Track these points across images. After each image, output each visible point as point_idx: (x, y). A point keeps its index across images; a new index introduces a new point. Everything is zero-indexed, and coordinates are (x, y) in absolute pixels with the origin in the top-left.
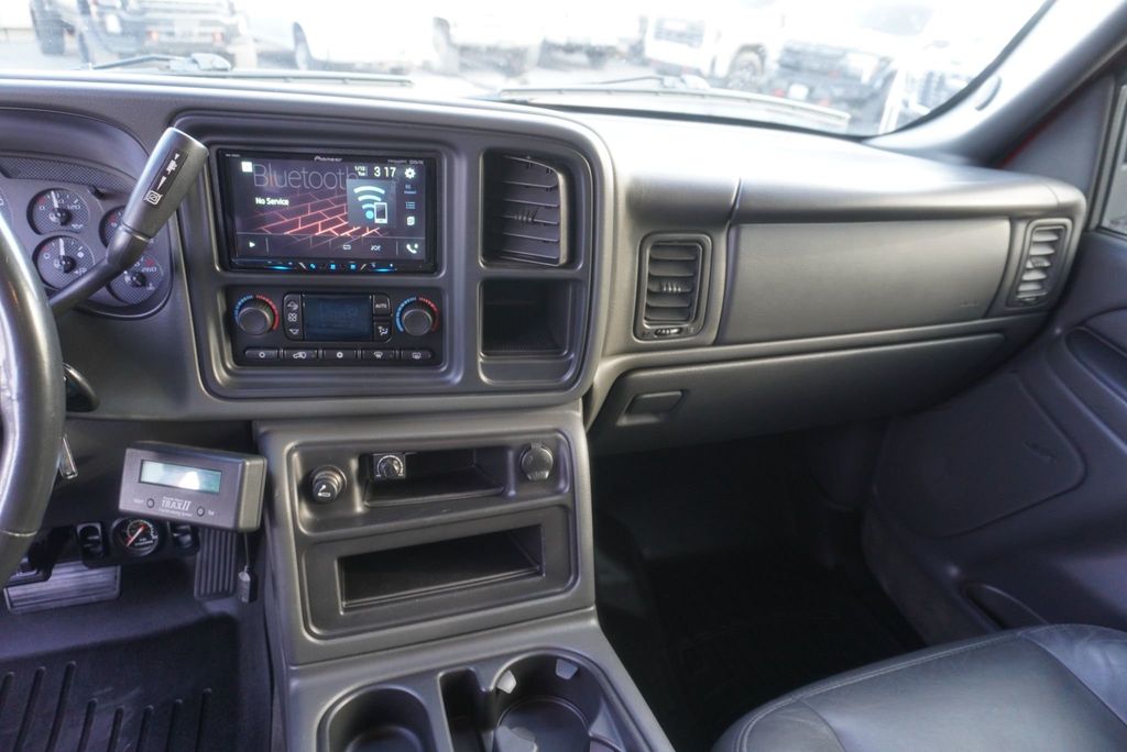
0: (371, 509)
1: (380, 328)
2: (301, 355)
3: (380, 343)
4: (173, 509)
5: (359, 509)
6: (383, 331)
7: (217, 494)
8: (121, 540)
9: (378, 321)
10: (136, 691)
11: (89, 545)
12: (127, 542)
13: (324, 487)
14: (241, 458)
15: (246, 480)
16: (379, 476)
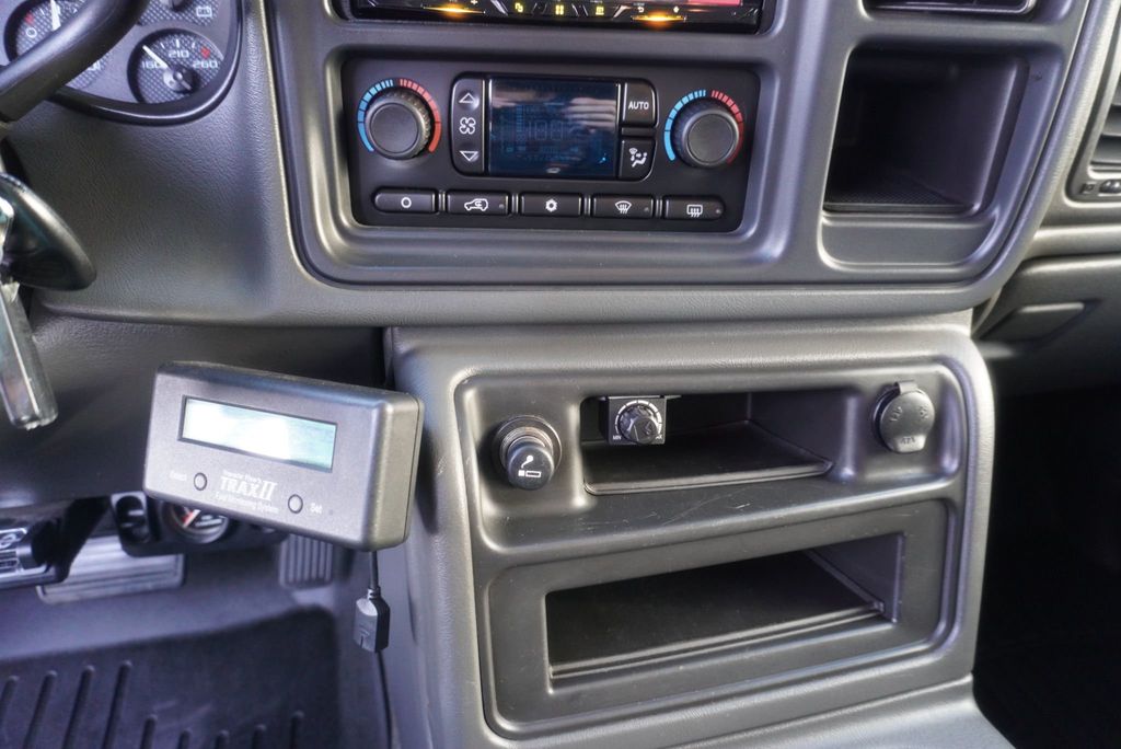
0: (599, 497)
1: (633, 151)
2: (478, 203)
3: (633, 184)
4: (241, 496)
5: (580, 501)
6: (637, 158)
7: (329, 470)
8: (174, 516)
9: (628, 137)
10: (204, 710)
11: (128, 525)
12: (183, 520)
13: (530, 459)
14: (376, 397)
15: (386, 443)
16: (617, 437)
